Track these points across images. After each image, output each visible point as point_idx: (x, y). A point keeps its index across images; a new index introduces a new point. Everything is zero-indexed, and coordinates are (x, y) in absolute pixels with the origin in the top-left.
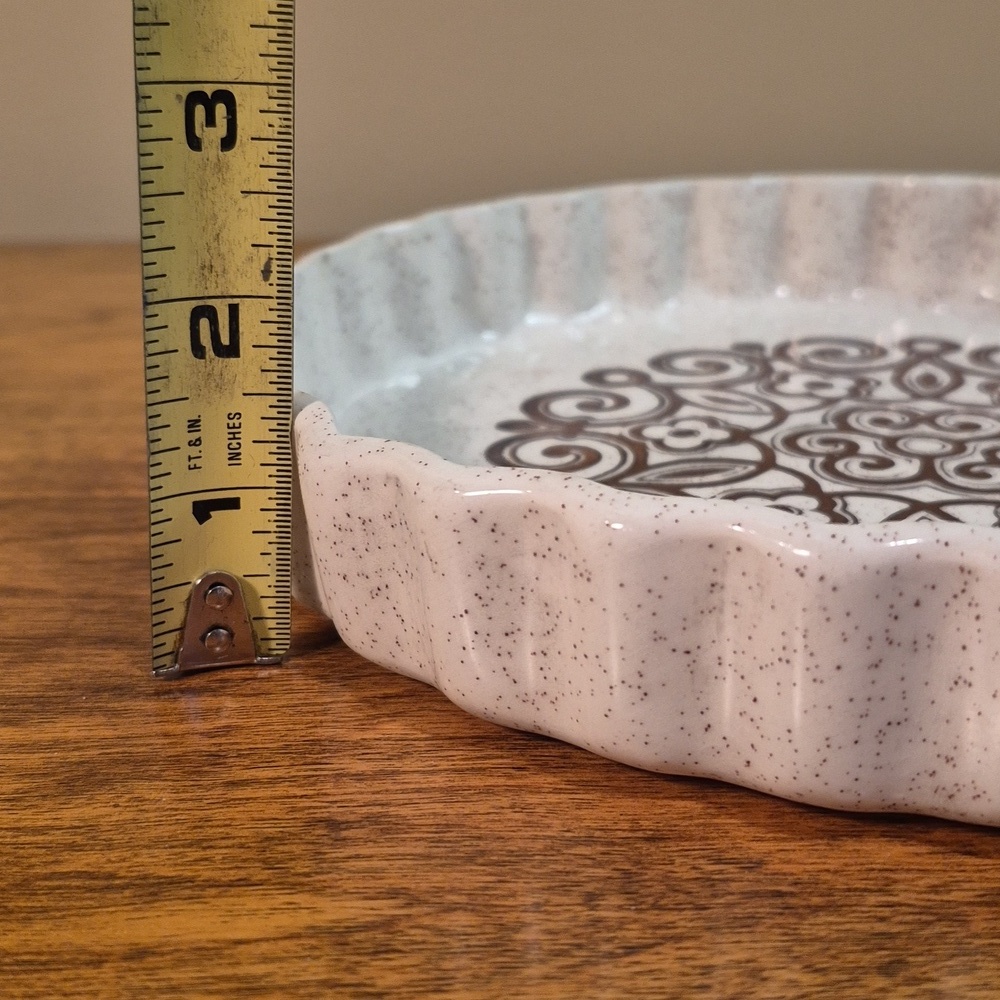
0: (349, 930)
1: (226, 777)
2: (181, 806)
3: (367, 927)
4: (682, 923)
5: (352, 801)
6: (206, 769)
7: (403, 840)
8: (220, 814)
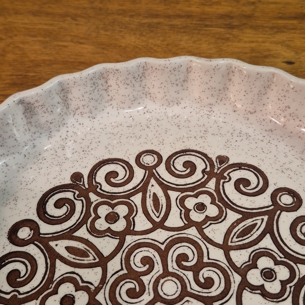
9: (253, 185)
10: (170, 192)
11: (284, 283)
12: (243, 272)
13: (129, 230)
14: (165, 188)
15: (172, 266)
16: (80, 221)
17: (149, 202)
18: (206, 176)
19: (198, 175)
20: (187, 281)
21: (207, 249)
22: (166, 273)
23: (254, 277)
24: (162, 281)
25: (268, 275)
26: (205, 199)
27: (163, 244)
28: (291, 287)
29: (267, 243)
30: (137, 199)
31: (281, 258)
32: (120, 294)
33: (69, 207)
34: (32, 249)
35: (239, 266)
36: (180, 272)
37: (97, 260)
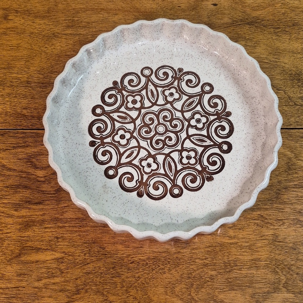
0: (59, 259)
1: (45, 226)
2: (39, 233)
3: (61, 258)
4: (94, 259)
5: (59, 233)
6: (42, 224)
7: (65, 242)
8: (44, 235)
9: (194, 83)
10: (158, 88)
11: (204, 124)
12: (189, 121)
13: (142, 107)
14: (156, 86)
15: (161, 121)
16: (121, 104)
17: (149, 93)
18: (173, 79)
19: (170, 79)
20: (167, 126)
21: (175, 112)
22: (159, 123)
23: (193, 122)
24: (158, 127)
25: (198, 121)
26: (173, 91)
27: (157, 112)
28: (206, 125)
29: (199, 108)
30: (144, 92)
31: (203, 114)
32: (142, 133)
33: (115, 98)
34: (103, 117)
35: (187, 119)
36: (165, 123)
37: (131, 120)
